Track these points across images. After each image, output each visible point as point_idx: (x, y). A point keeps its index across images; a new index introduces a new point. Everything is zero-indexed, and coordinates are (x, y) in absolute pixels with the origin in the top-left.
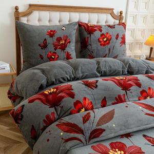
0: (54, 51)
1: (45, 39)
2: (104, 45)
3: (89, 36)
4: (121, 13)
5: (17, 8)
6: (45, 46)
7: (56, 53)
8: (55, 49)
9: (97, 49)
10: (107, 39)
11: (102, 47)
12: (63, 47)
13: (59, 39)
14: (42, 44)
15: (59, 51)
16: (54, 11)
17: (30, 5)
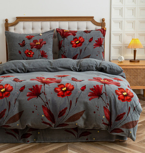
0: (31, 49)
1: (24, 40)
2: (76, 47)
3: (63, 39)
4: (103, 20)
5: (6, 21)
6: (23, 45)
7: (32, 51)
8: (32, 48)
9: (69, 50)
10: (79, 42)
11: (74, 48)
12: (39, 47)
13: (35, 41)
14: (21, 43)
15: (34, 50)
16: (36, 21)
17: (17, 18)
